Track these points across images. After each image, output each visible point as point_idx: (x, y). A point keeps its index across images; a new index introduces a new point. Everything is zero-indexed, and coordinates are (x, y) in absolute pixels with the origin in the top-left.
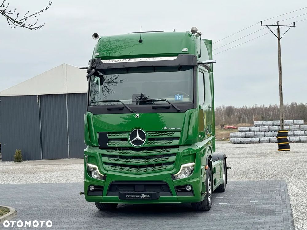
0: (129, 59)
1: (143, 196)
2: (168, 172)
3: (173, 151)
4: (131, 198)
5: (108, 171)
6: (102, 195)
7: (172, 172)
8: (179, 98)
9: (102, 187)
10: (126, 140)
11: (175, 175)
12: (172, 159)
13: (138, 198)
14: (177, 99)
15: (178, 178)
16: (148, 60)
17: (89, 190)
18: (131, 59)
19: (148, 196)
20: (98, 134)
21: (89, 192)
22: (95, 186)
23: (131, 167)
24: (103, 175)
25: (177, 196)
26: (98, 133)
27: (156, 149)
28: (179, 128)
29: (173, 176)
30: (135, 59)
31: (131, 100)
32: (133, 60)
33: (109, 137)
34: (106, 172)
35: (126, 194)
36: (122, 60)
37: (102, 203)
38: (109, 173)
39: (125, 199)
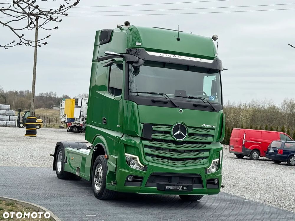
0: (174, 55)
1: (181, 188)
2: (202, 166)
3: (208, 147)
4: (170, 189)
5: (149, 162)
6: (141, 186)
7: (206, 166)
8: (212, 98)
9: (142, 178)
10: (169, 133)
11: (207, 169)
12: (206, 154)
13: (176, 189)
14: (211, 99)
15: (209, 172)
16: (190, 59)
17: (127, 180)
18: (175, 55)
19: (185, 188)
20: (142, 125)
21: (127, 182)
22: (135, 177)
23: (170, 160)
24: (144, 166)
25: (207, 188)
26: (142, 123)
27: (194, 144)
28: (214, 127)
29: (206, 170)
30: (180, 56)
31: (174, 95)
32: (177, 57)
33: (154, 129)
34: (147, 163)
35: (165, 186)
36: (167, 55)
37: (139, 193)
38: (150, 164)
39: (164, 190)
